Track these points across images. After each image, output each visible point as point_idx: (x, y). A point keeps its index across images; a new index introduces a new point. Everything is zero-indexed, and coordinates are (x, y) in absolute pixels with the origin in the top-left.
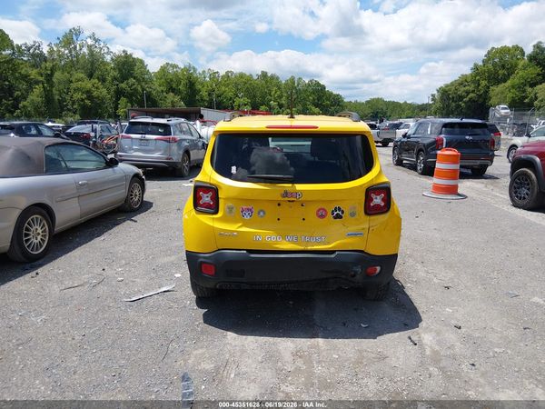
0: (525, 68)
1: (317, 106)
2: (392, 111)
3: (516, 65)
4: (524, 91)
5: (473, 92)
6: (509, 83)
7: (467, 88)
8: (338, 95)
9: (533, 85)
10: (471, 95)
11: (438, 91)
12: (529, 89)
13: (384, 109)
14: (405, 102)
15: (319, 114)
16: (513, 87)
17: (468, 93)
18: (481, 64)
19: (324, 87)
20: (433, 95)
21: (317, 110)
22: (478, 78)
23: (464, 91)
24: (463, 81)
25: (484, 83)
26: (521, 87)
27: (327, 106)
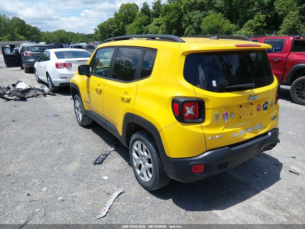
0: (140, 16)
1: (22, 34)
2: (71, 38)
3: (136, 14)
4: (142, 28)
5: (116, 28)
6: (134, 24)
7: (113, 26)
8: (35, 28)
9: (145, 25)
10: (116, 30)
11: (98, 27)
12: (144, 27)
13: (67, 36)
14: (78, 33)
15: (25, 40)
16: (137, 25)
17: (114, 28)
18: (118, 12)
19: (23, 22)
20: (95, 29)
21: (22, 37)
22: (118, 20)
23: (112, 28)
24: (110, 22)
25: (121, 23)
26: (140, 26)
27: (29, 34)
